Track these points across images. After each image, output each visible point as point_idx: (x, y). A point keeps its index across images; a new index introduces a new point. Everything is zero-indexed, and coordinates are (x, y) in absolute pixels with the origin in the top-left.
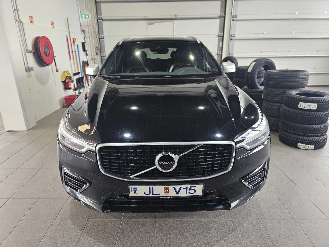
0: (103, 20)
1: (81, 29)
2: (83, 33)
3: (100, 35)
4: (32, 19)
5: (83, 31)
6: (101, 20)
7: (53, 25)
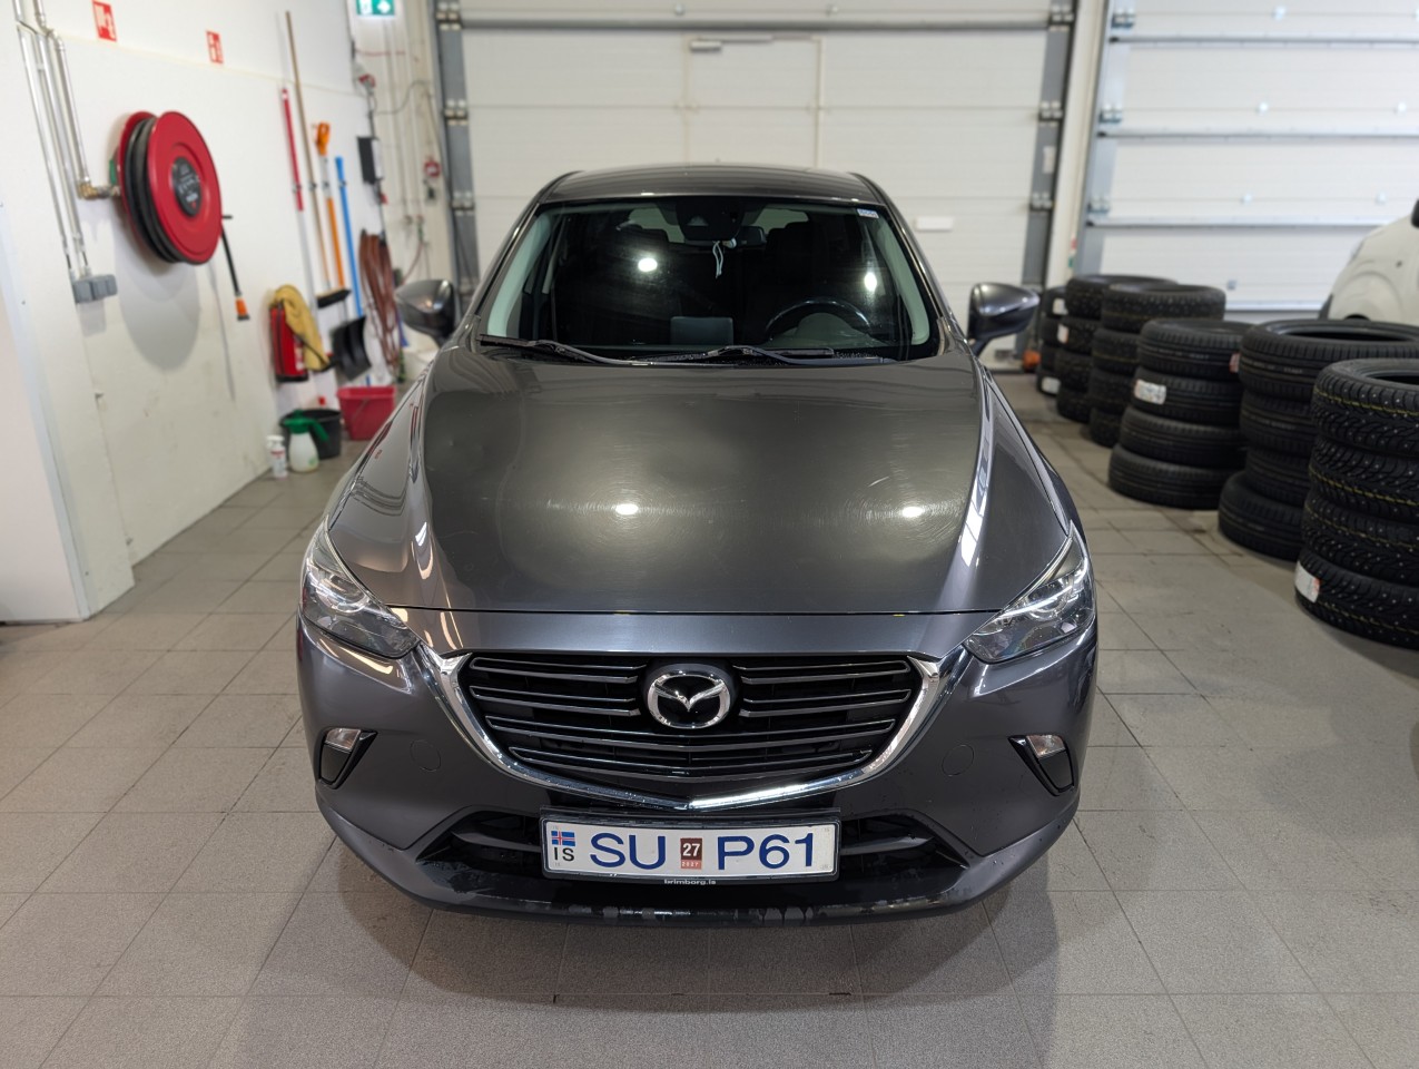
0: (463, 27)
1: (355, 68)
2: (363, 89)
3: (451, 103)
4: (108, 16)
5: (366, 80)
6: (456, 27)
7: (216, 50)
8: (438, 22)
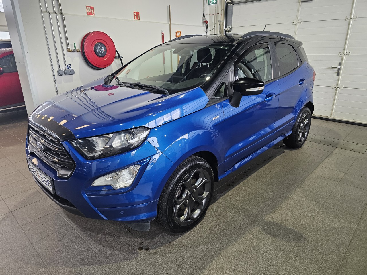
0: (233, 4)
1: (203, 19)
2: (205, 25)
3: (228, 27)
4: (93, 10)
5: (206, 22)
6: (232, 4)
7: (137, 16)
8: (227, 4)
